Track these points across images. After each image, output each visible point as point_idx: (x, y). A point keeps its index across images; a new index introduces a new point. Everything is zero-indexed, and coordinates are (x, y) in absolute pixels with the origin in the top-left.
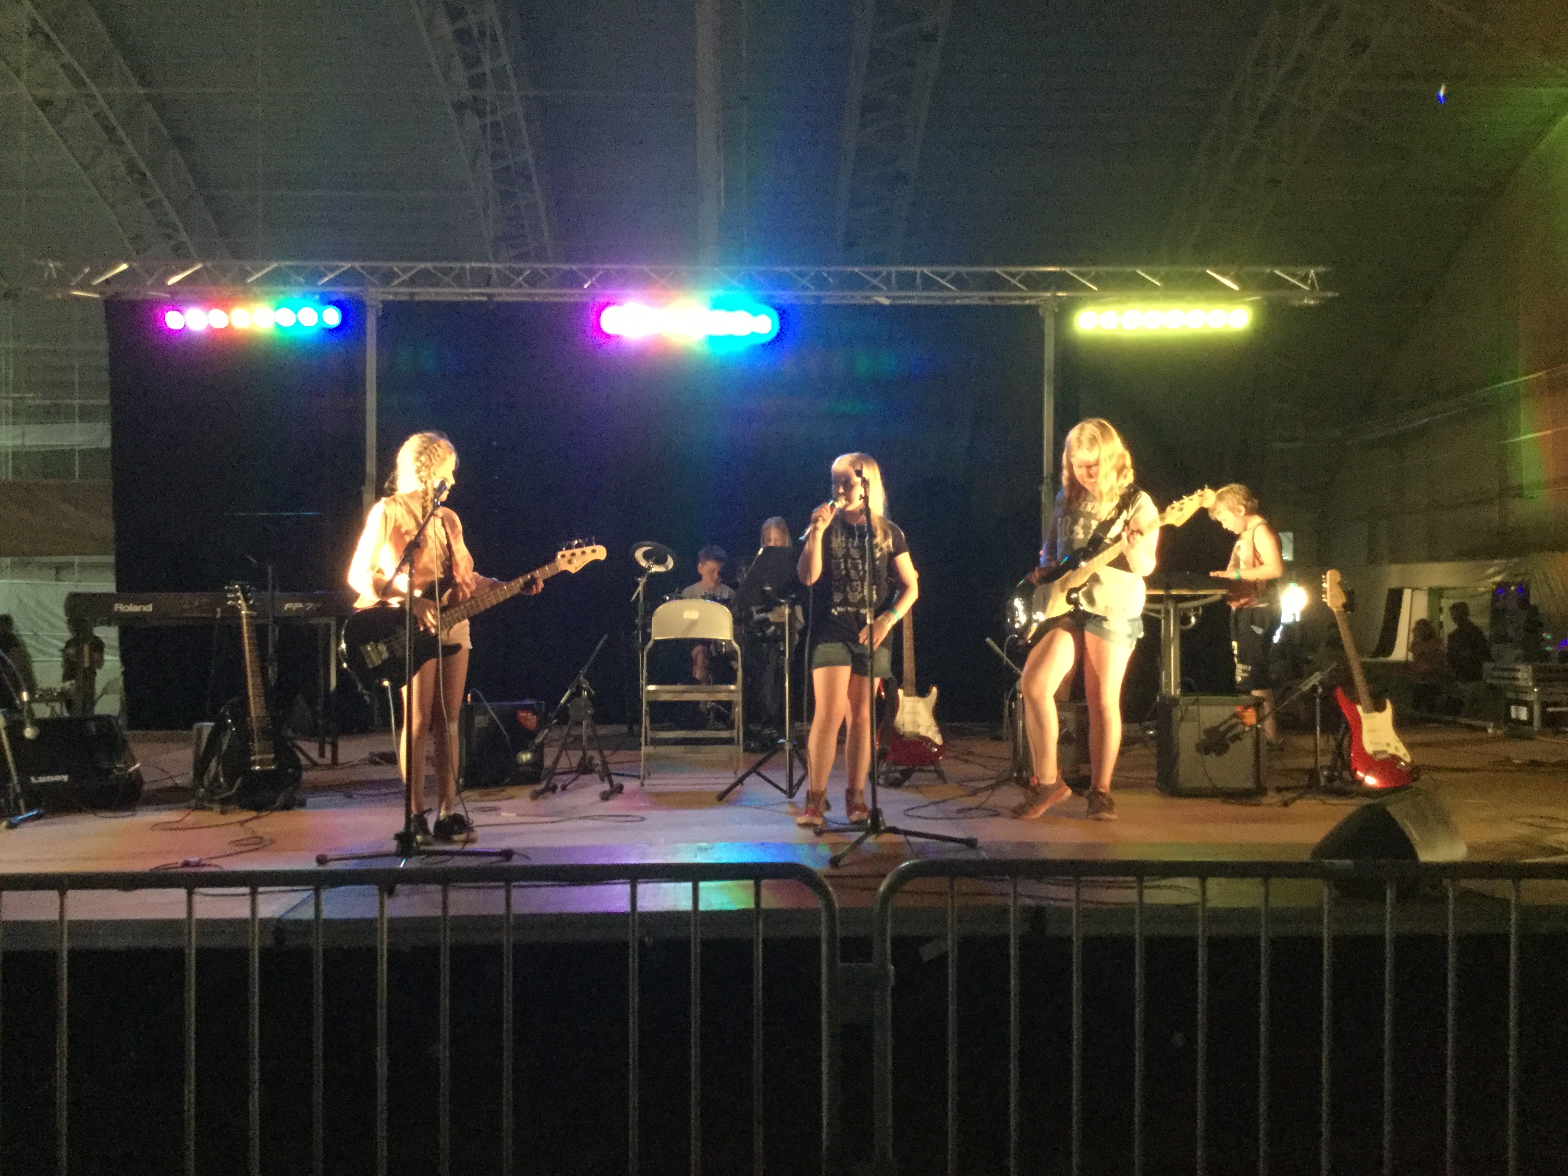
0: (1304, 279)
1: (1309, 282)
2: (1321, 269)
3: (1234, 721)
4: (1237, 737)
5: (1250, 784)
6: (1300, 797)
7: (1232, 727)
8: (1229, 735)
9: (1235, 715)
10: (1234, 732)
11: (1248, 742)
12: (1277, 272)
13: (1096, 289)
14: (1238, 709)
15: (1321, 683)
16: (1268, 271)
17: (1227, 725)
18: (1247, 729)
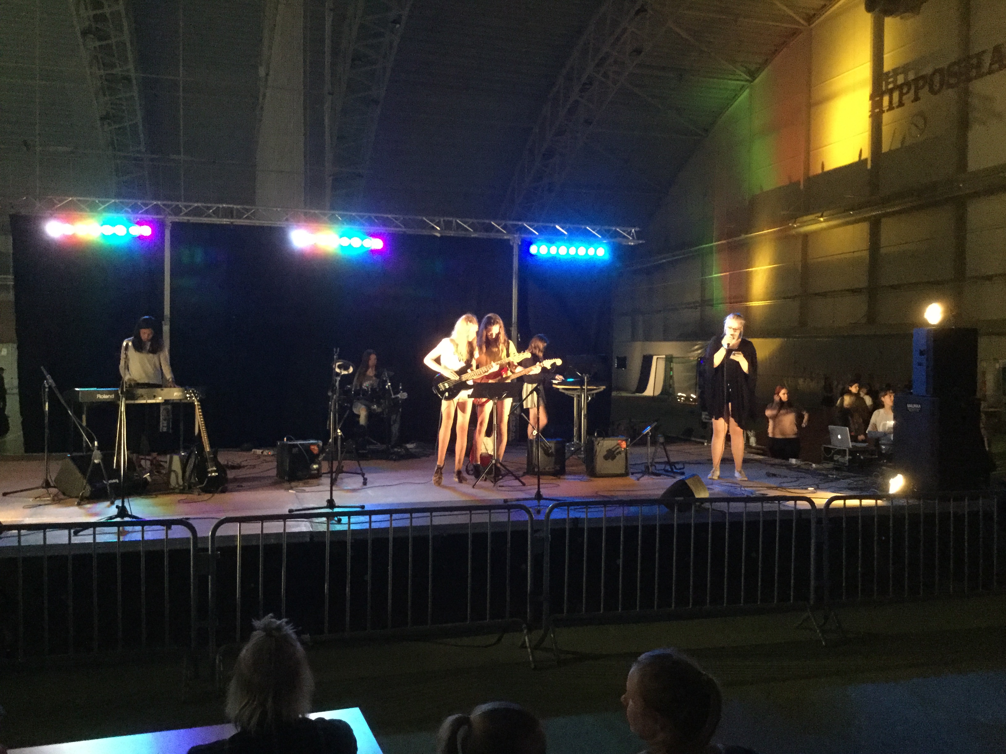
0: (629, 233)
1: (632, 234)
2: (637, 229)
3: (618, 446)
4: (620, 453)
5: (623, 471)
6: (643, 476)
7: (618, 448)
8: (615, 453)
9: (618, 444)
10: (618, 451)
11: (623, 454)
12: (618, 229)
13: (537, 234)
14: (619, 442)
15: (650, 430)
16: (614, 229)
17: (615, 448)
18: (623, 449)
